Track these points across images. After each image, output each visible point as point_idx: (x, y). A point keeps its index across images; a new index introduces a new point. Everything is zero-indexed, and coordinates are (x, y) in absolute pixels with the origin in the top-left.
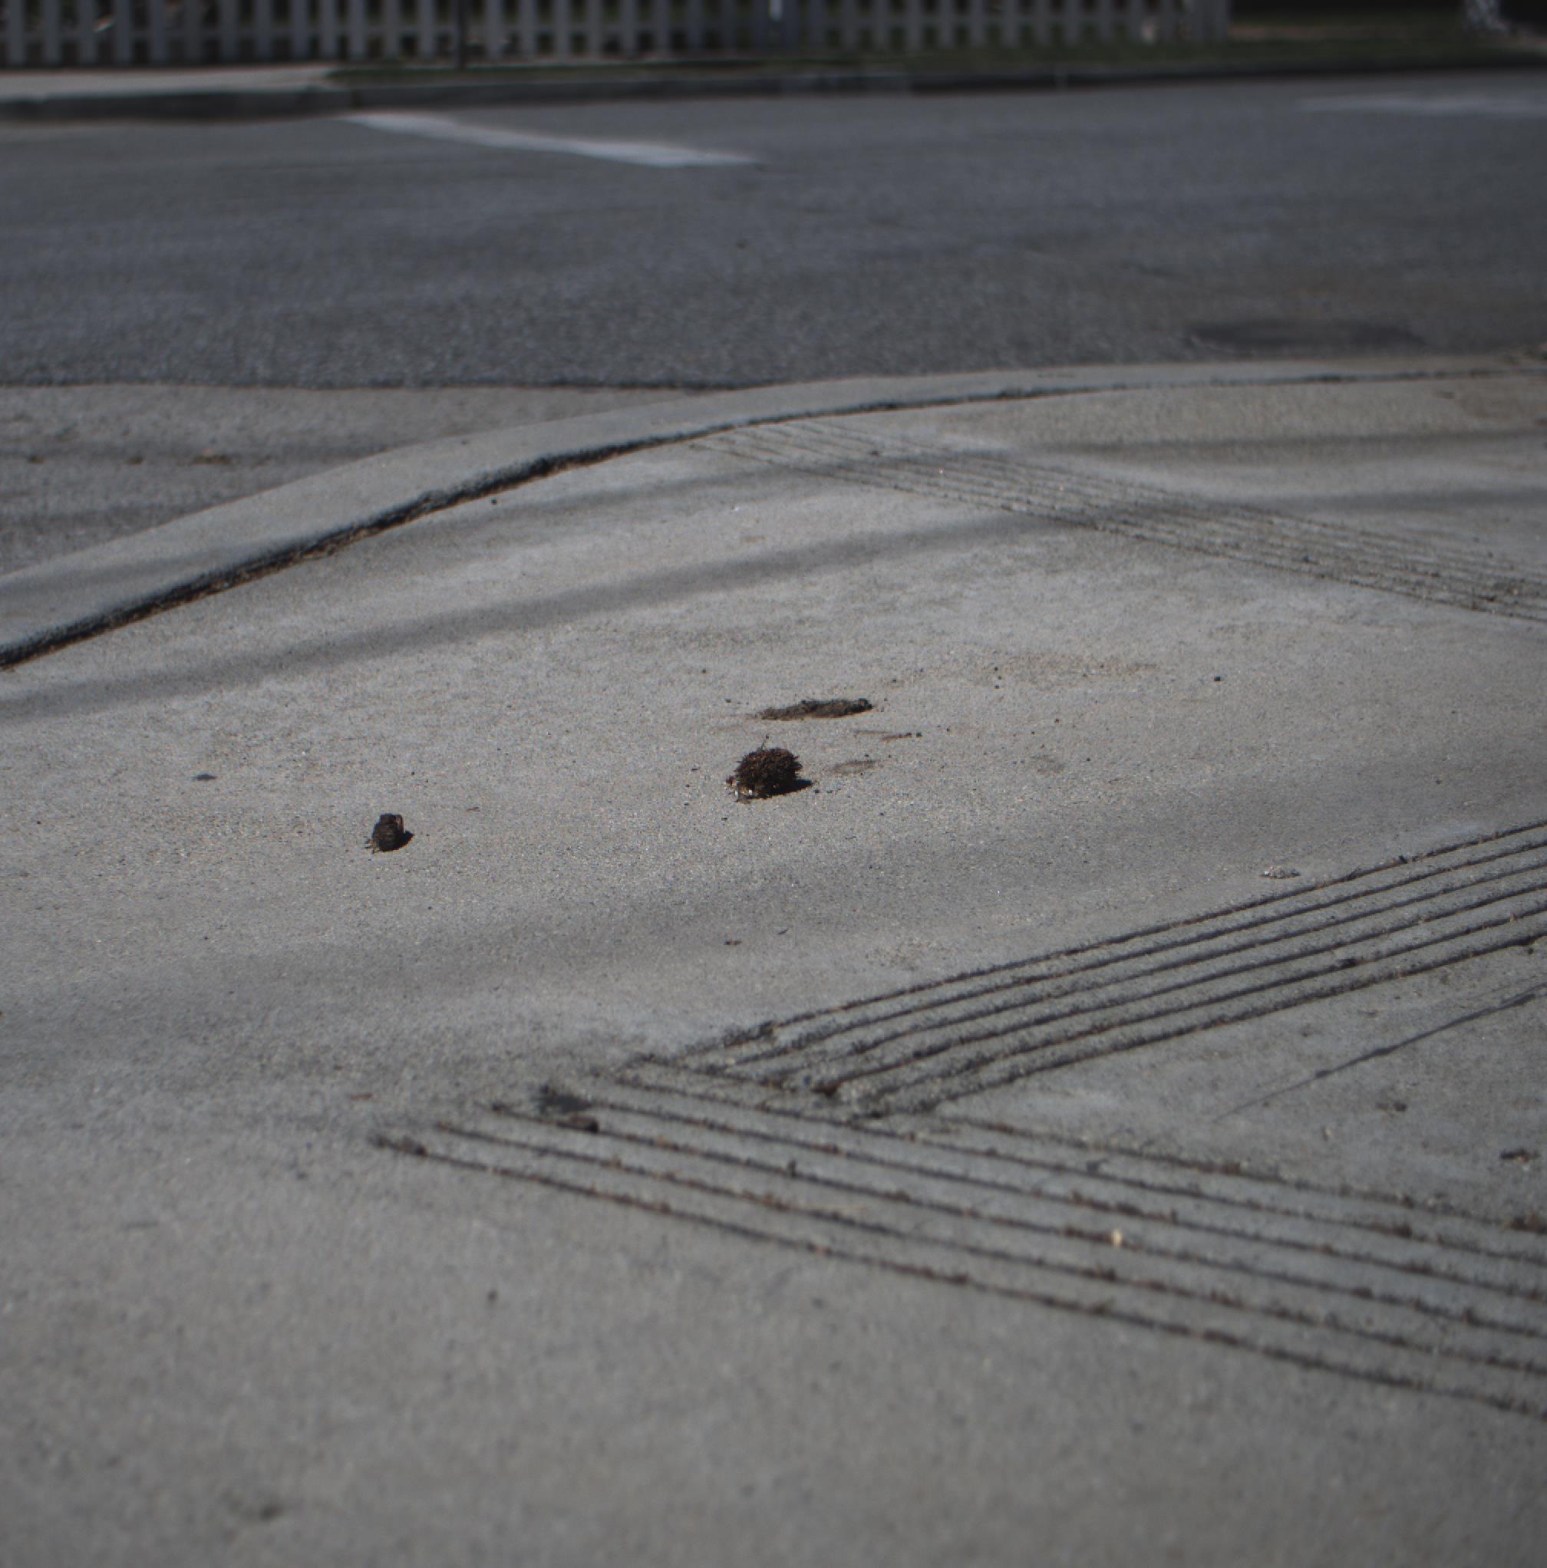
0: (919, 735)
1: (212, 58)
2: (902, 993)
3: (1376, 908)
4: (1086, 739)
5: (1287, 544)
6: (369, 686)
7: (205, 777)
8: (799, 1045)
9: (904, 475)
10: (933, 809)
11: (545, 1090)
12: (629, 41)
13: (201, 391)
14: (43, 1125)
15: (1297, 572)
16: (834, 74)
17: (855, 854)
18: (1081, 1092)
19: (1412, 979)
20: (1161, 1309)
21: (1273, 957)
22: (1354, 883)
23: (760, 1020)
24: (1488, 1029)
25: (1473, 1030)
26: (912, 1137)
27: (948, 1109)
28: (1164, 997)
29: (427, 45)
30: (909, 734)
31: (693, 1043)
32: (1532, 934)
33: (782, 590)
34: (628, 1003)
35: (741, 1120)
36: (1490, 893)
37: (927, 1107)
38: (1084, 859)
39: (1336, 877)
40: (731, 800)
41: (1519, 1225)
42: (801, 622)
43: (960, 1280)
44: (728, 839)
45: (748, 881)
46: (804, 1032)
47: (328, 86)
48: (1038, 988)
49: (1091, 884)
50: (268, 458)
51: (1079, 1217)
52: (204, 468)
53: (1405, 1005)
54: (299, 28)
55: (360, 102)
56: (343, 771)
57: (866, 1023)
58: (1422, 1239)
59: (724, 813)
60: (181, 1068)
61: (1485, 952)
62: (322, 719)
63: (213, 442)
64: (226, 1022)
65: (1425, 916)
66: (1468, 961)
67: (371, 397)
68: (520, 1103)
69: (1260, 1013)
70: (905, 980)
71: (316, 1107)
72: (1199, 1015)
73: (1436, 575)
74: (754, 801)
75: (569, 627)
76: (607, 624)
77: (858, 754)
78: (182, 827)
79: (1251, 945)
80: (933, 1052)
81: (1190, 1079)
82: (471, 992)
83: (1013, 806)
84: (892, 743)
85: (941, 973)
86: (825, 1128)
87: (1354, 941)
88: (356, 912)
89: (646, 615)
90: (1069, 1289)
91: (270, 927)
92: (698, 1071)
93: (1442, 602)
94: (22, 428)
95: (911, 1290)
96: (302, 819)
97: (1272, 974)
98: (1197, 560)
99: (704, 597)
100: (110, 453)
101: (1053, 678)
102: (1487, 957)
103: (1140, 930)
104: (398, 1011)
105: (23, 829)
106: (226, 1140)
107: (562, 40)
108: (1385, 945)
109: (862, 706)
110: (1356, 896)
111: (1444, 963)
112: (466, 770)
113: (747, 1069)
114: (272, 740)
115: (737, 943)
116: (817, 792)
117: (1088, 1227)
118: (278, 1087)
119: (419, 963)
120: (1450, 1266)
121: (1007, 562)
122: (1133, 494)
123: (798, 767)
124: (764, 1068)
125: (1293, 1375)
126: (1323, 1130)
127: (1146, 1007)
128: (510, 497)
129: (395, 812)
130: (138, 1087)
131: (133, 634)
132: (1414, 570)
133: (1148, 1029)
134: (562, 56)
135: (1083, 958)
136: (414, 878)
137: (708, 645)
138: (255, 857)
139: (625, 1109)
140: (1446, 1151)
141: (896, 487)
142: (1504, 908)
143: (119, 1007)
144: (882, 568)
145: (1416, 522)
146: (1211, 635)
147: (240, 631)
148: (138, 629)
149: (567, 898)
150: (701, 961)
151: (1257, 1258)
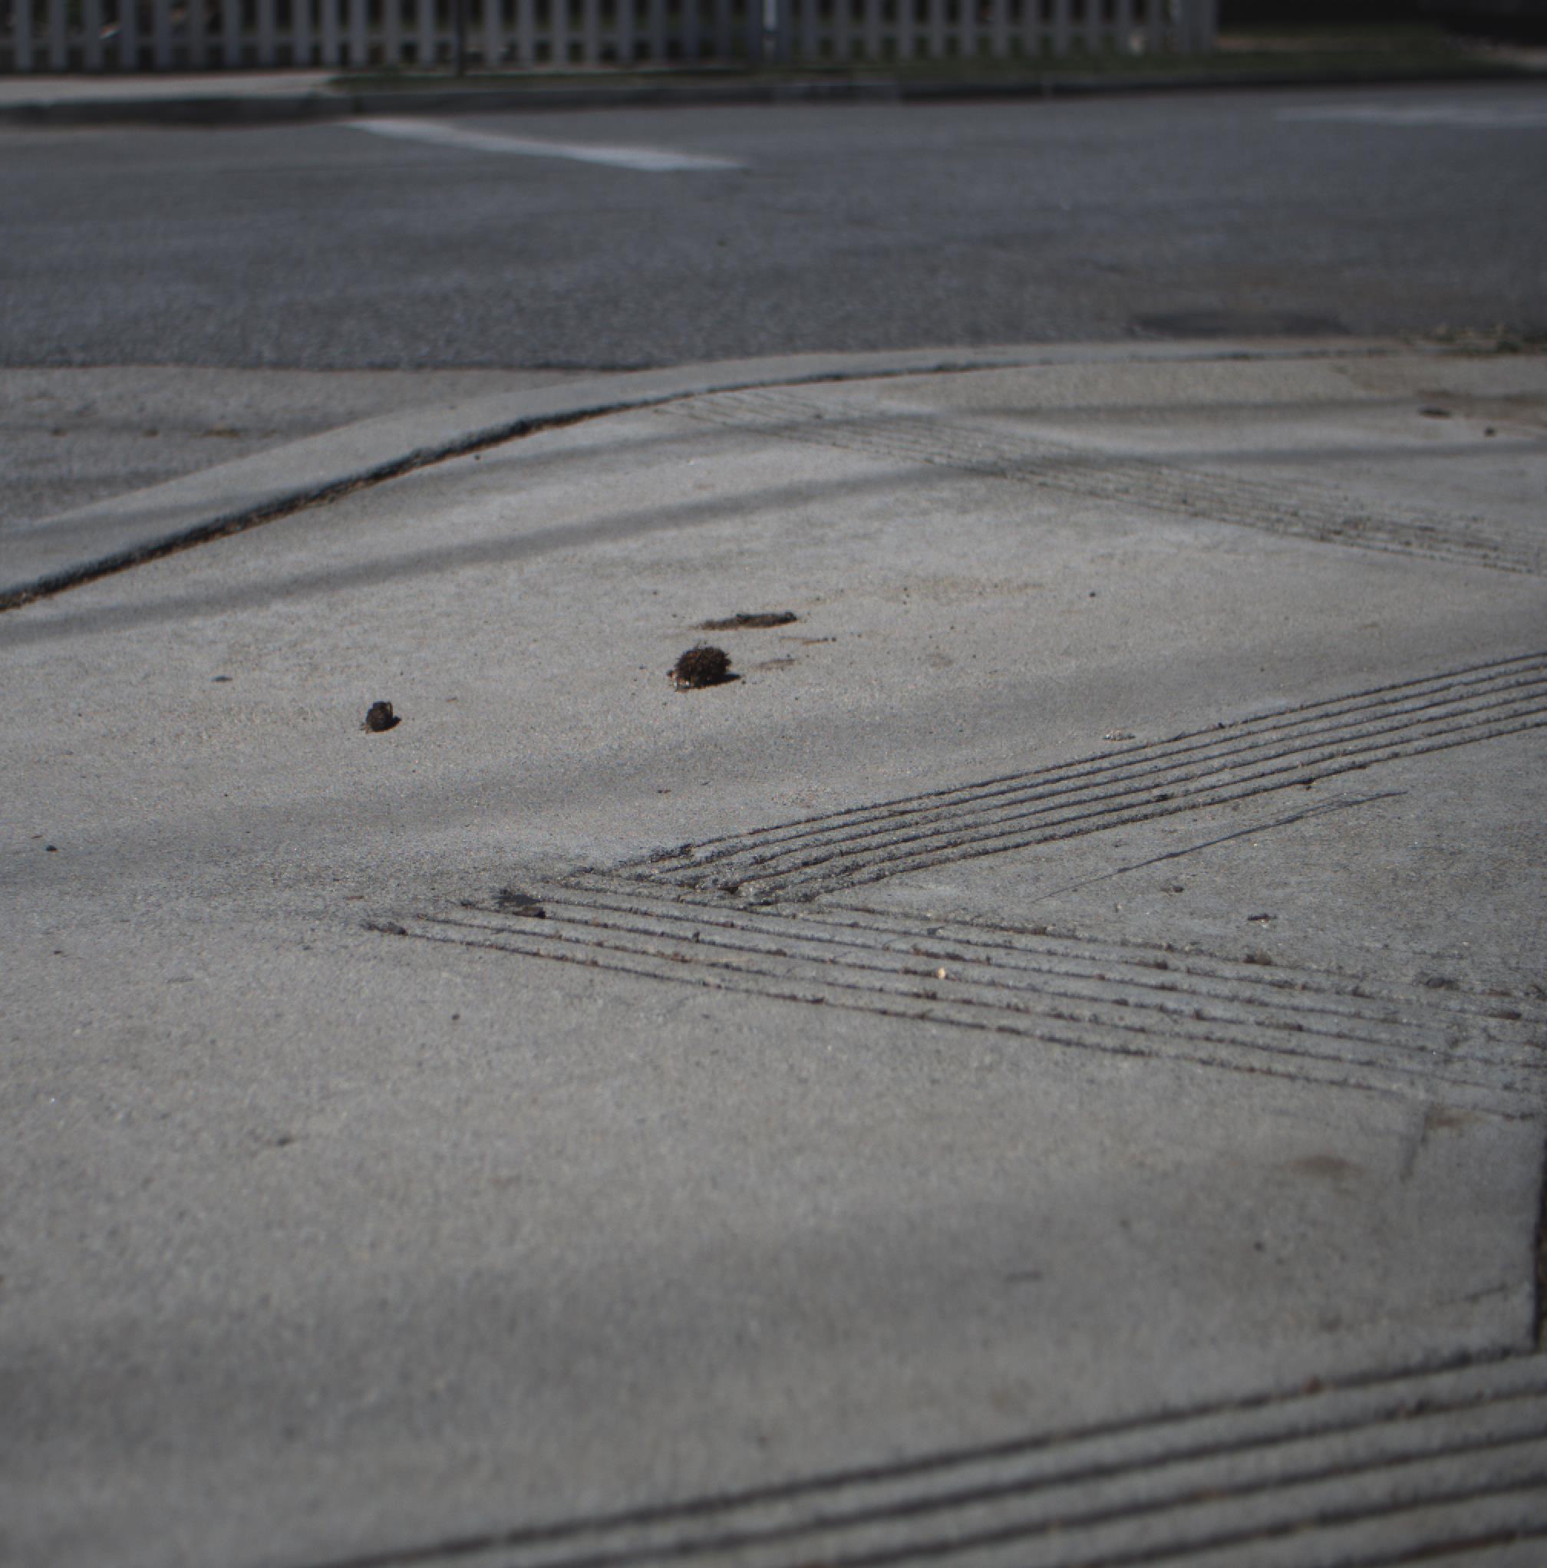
0: (834, 640)
1: (216, 64)
2: (799, 823)
3: (1192, 760)
4: (974, 642)
5: (1170, 490)
6: (365, 607)
7: (222, 679)
8: (709, 860)
9: (841, 435)
10: (840, 694)
11: (505, 891)
12: (625, 48)
13: (211, 372)
14: (96, 920)
15: (1176, 512)
16: (825, 83)
17: (771, 728)
18: (932, 886)
19: (1208, 808)
20: (966, 1015)
21: (1102, 795)
22: (1178, 743)
23: (681, 843)
24: (1261, 839)
25: (1249, 840)
26: (794, 916)
27: (825, 898)
28: (1009, 823)
29: (426, 52)
30: (826, 639)
31: (625, 859)
32: (1313, 777)
33: (726, 528)
34: (575, 833)
35: (658, 908)
36: (1286, 748)
37: (808, 898)
38: (960, 728)
39: (1164, 738)
40: (671, 690)
41: (1250, 960)
42: (741, 553)
43: (818, 1001)
44: (666, 718)
45: (680, 748)
46: (716, 850)
47: (329, 93)
48: (908, 818)
49: (963, 746)
50: (274, 431)
51: (912, 962)
52: (214, 440)
53: (1200, 825)
54: (301, 37)
55: (361, 108)
56: (342, 672)
57: (766, 843)
58: (1176, 970)
59: (664, 699)
60: (208, 882)
61: (1273, 789)
62: (324, 634)
63: (223, 417)
64: (243, 852)
65: (1231, 765)
66: (1257, 795)
67: (368, 378)
68: (483, 900)
69: (1081, 832)
70: (802, 813)
71: (319, 905)
72: (1037, 834)
73: (1295, 514)
74: (690, 691)
75: (540, 559)
76: (574, 556)
77: (781, 654)
78: (203, 717)
79: (1086, 787)
80: (817, 861)
81: (1019, 876)
82: (446, 828)
83: (907, 691)
84: (811, 647)
85: (831, 808)
86: (725, 912)
87: (1170, 783)
88: (352, 776)
89: (608, 549)
90: (900, 1005)
91: (280, 787)
92: (628, 879)
93: (1296, 535)
94: (44, 405)
95: (778, 1008)
96: (307, 709)
97: (1099, 806)
98: (1090, 502)
99: (659, 534)
100: (126, 427)
101: (953, 595)
102: (1273, 793)
103: (998, 778)
104: (386, 842)
105: (66, 720)
106: (246, 927)
107: (559, 48)
108: (1192, 786)
109: (788, 618)
110: (1178, 752)
111: (1239, 797)
112: (448, 670)
113: (668, 875)
114: (280, 650)
115: (667, 791)
116: (744, 683)
117: (922, 968)
118: (287, 894)
119: (404, 810)
120: (1190, 986)
121: (924, 504)
122: (1042, 450)
123: (728, 662)
124: (680, 875)
125: (1057, 1050)
126: (1116, 905)
127: (993, 829)
128: (491, 453)
129: (386, 700)
130: (173, 895)
131: (156, 568)
132: (1277, 510)
133: (990, 844)
134: (559, 64)
135: (947, 798)
136: (401, 750)
137: (659, 573)
138: (267, 738)
139: (567, 902)
140: (1206, 917)
141: (834, 444)
142: (1295, 759)
143: (155, 843)
144: (816, 510)
145: (1288, 473)
146: (1092, 561)
147: (251, 565)
148: (161, 563)
149: (529, 762)
150: (637, 804)
151: (1046, 983)
